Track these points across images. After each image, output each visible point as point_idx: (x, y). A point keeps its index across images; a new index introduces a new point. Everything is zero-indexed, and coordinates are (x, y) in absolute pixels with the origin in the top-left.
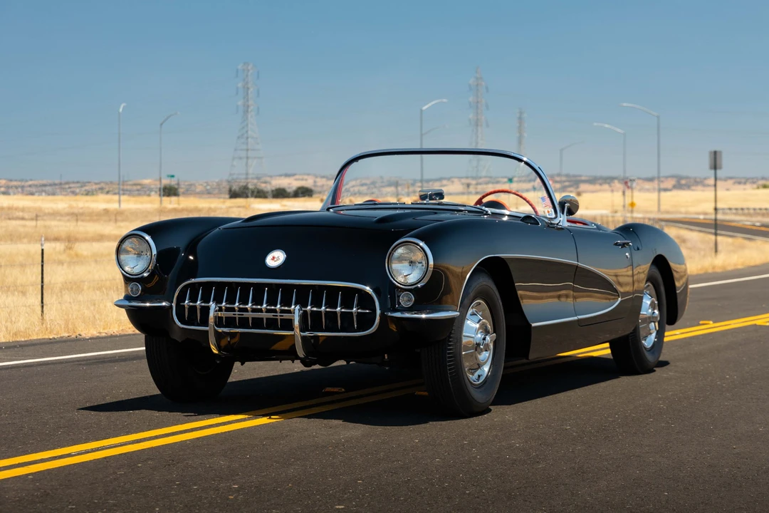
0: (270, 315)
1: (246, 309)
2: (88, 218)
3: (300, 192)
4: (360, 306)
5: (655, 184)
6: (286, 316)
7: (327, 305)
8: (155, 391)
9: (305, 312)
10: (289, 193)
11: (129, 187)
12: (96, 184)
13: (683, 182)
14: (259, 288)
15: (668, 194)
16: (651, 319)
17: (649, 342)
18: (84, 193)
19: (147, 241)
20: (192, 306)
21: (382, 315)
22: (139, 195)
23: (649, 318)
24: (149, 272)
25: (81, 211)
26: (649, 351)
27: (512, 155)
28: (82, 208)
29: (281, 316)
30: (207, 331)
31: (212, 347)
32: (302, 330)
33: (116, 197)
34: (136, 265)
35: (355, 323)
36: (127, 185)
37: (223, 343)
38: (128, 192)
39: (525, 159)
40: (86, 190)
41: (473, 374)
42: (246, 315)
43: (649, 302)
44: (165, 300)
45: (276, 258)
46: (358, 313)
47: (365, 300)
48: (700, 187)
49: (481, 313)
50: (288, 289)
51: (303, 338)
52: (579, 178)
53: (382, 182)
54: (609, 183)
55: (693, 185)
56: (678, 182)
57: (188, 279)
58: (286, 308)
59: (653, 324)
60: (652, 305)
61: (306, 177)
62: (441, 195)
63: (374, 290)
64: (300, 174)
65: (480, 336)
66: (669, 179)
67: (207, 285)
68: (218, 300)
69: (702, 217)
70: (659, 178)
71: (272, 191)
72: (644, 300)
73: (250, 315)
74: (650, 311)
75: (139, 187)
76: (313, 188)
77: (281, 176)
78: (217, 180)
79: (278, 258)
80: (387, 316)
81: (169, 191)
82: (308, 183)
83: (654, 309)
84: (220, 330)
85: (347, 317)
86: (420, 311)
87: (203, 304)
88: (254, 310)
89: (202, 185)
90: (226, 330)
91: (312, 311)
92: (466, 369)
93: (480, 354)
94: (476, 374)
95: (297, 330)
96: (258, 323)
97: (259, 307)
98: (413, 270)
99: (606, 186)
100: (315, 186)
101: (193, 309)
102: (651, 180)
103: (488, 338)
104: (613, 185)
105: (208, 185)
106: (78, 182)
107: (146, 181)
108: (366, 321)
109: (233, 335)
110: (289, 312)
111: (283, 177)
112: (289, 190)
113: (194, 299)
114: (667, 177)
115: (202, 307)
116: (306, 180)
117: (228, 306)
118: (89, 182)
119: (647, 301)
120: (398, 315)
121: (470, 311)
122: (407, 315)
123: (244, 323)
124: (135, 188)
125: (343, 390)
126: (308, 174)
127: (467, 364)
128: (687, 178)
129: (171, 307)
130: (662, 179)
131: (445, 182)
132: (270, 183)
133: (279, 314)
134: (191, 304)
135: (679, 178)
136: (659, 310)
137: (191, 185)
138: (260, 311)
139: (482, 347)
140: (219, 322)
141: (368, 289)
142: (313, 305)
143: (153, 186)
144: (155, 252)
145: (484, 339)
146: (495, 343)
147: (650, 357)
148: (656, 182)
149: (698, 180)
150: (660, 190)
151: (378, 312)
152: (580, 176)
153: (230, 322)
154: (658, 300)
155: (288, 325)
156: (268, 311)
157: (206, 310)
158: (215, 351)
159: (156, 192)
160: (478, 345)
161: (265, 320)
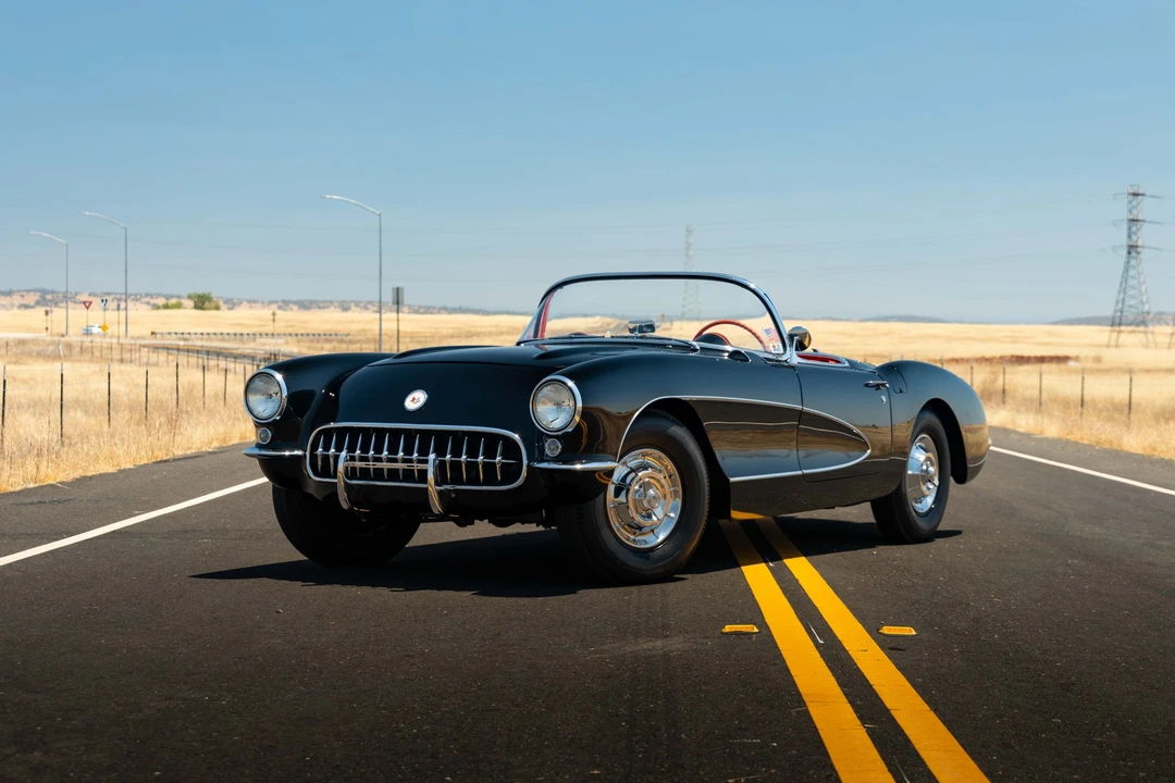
1: (381, 458)
4: (512, 456)
6: (421, 466)
7: (468, 454)
8: (297, 556)
9: (443, 462)
14: (395, 434)
21: (528, 466)
27: (734, 279)
29: (417, 466)
30: (336, 483)
31: (342, 502)
32: (437, 484)
34: (267, 408)
35: (498, 475)
39: (752, 286)
42: (381, 465)
44: (298, 449)
45: (416, 400)
46: (502, 463)
47: (511, 449)
50: (425, 435)
51: (440, 493)
58: (423, 457)
62: (652, 328)
63: (524, 439)
67: (341, 432)
68: (352, 448)
73: (386, 466)
79: (418, 400)
80: (533, 467)
84: (351, 482)
85: (489, 468)
87: (337, 453)
88: (389, 460)
90: (360, 482)
91: (452, 461)
96: (393, 475)
97: (395, 456)
98: (559, 414)
108: (511, 473)
115: (336, 457)
117: (361, 455)
122: (555, 466)
123: (379, 474)
129: (305, 455)
133: (415, 464)
138: (396, 460)
140: (351, 473)
141: (516, 437)
142: (453, 454)
144: (285, 394)
151: (525, 462)
153: (365, 473)
156: (404, 461)
158: (346, 507)
161: (401, 472)
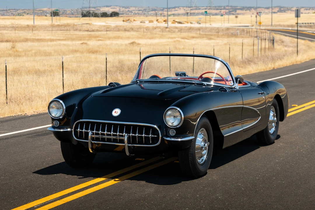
0: (115, 137)
1: (104, 134)
2: (20, 29)
3: (113, 14)
4: (153, 134)
5: (270, 10)
6: (121, 138)
7: (139, 133)
9: (129, 136)
10: (109, 15)
11: (37, 12)
12: (22, 10)
13: (282, 9)
14: (110, 125)
15: (275, 14)
16: (273, 121)
17: (272, 131)
18: (17, 14)
19: (61, 103)
20: (81, 131)
21: (162, 138)
22: (41, 15)
23: (272, 121)
24: (62, 116)
25: (17, 26)
26: (272, 135)
28: (17, 25)
29: (119, 138)
30: (88, 142)
31: (90, 150)
33: (32, 17)
34: (57, 113)
35: (151, 141)
36: (36, 11)
37: (94, 147)
38: (37, 14)
40: (18, 13)
41: (200, 159)
42: (104, 137)
43: (272, 115)
44: (69, 128)
45: (116, 112)
46: (152, 137)
47: (155, 131)
48: (290, 11)
49: (203, 133)
50: (122, 126)
51: (128, 146)
52: (236, 8)
53: (149, 9)
54: (249, 10)
55: (286, 11)
56: (280, 9)
57: (79, 119)
58: (121, 134)
59: (274, 123)
60: (274, 116)
61: (115, 7)
63: (159, 127)
64: (113, 6)
65: (203, 144)
66: (276, 8)
67: (88, 122)
68: (92, 129)
69: (290, 29)
70: (272, 7)
71: (101, 14)
72: (270, 114)
73: (106, 137)
74: (273, 118)
75: (41, 12)
76: (119, 12)
77: (105, 6)
78: (76, 9)
79: (118, 112)
80: (164, 139)
81: (55, 14)
82: (117, 10)
83: (274, 117)
84: (93, 142)
85: (147, 138)
86: (178, 137)
87: (86, 131)
88: (108, 135)
89: (69, 11)
90: (95, 142)
91: (132, 136)
92: (197, 158)
93: (203, 152)
94: (201, 159)
95: (126, 144)
96: (109, 140)
97: (109, 133)
98: (175, 120)
99: (248, 11)
100: (120, 11)
101: (81, 132)
102: (268, 8)
103: (206, 145)
104: (251, 10)
105: (72, 11)
106: (14, 9)
107: (45, 9)
108: (155, 140)
109: (98, 144)
110: (122, 136)
111: (105, 7)
112: (108, 13)
113: (81, 128)
114: (275, 7)
115: (85, 132)
116: (116, 8)
117: (96, 132)
118: (20, 10)
119: (272, 114)
120: (168, 139)
121: (199, 134)
122: (173, 139)
123: (103, 140)
124: (39, 12)
125: (144, 159)
126: (117, 6)
127: (197, 156)
128: (283, 7)
129: (72, 131)
130: (273, 8)
131: (177, 9)
132: (100, 10)
134: (81, 130)
135: (280, 7)
136: (276, 117)
137: (64, 11)
138: (110, 135)
139: (203, 149)
140: (93, 139)
141: (155, 126)
142: (133, 133)
143: (47, 11)
144: (64, 108)
145: (205, 145)
146: (209, 146)
147: (272, 137)
148: (271, 9)
149: (289, 8)
150: (272, 13)
151: (160, 136)
152: (238, 7)
153: (97, 139)
154: (276, 113)
155: (122, 141)
156: (114, 135)
157: (87, 133)
158: (91, 152)
159: (49, 14)
160: (202, 147)
161: (112, 139)
